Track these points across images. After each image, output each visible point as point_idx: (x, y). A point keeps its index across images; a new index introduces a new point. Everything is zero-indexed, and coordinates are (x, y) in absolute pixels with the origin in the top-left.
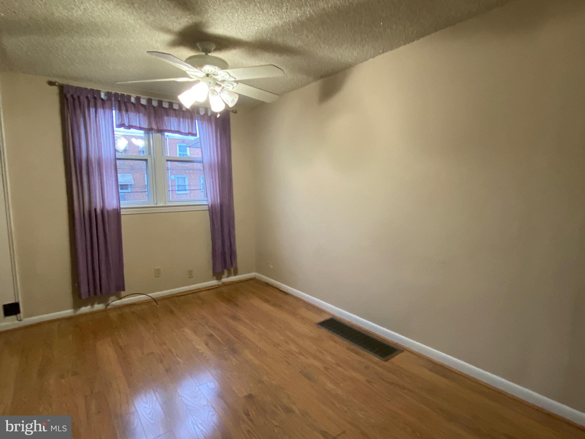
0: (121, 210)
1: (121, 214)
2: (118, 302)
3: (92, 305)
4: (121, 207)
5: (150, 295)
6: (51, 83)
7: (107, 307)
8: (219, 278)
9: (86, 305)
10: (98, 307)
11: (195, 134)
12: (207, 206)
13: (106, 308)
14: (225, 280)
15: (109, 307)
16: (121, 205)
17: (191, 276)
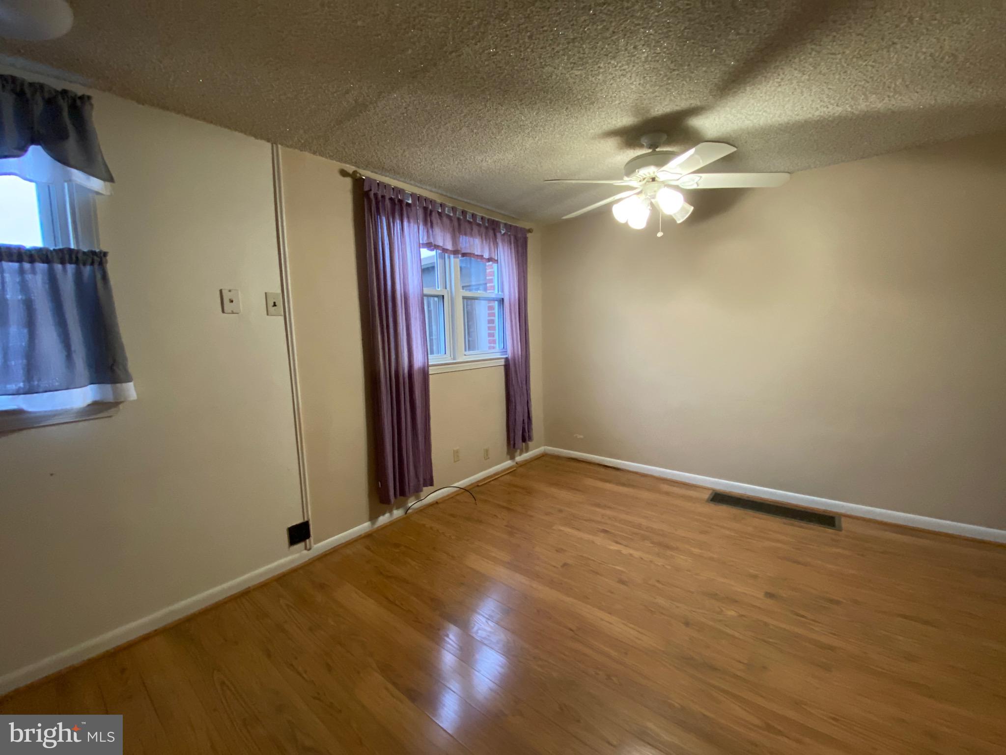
0: (430, 368)
1: (430, 373)
2: (418, 505)
3: (391, 511)
4: (430, 364)
5: (456, 485)
6: (344, 173)
7: (408, 512)
8: (512, 458)
9: (384, 514)
10: (398, 513)
11: (496, 260)
12: (503, 360)
13: (406, 513)
14: (519, 458)
15: (410, 511)
16: (429, 361)
17: (487, 458)
